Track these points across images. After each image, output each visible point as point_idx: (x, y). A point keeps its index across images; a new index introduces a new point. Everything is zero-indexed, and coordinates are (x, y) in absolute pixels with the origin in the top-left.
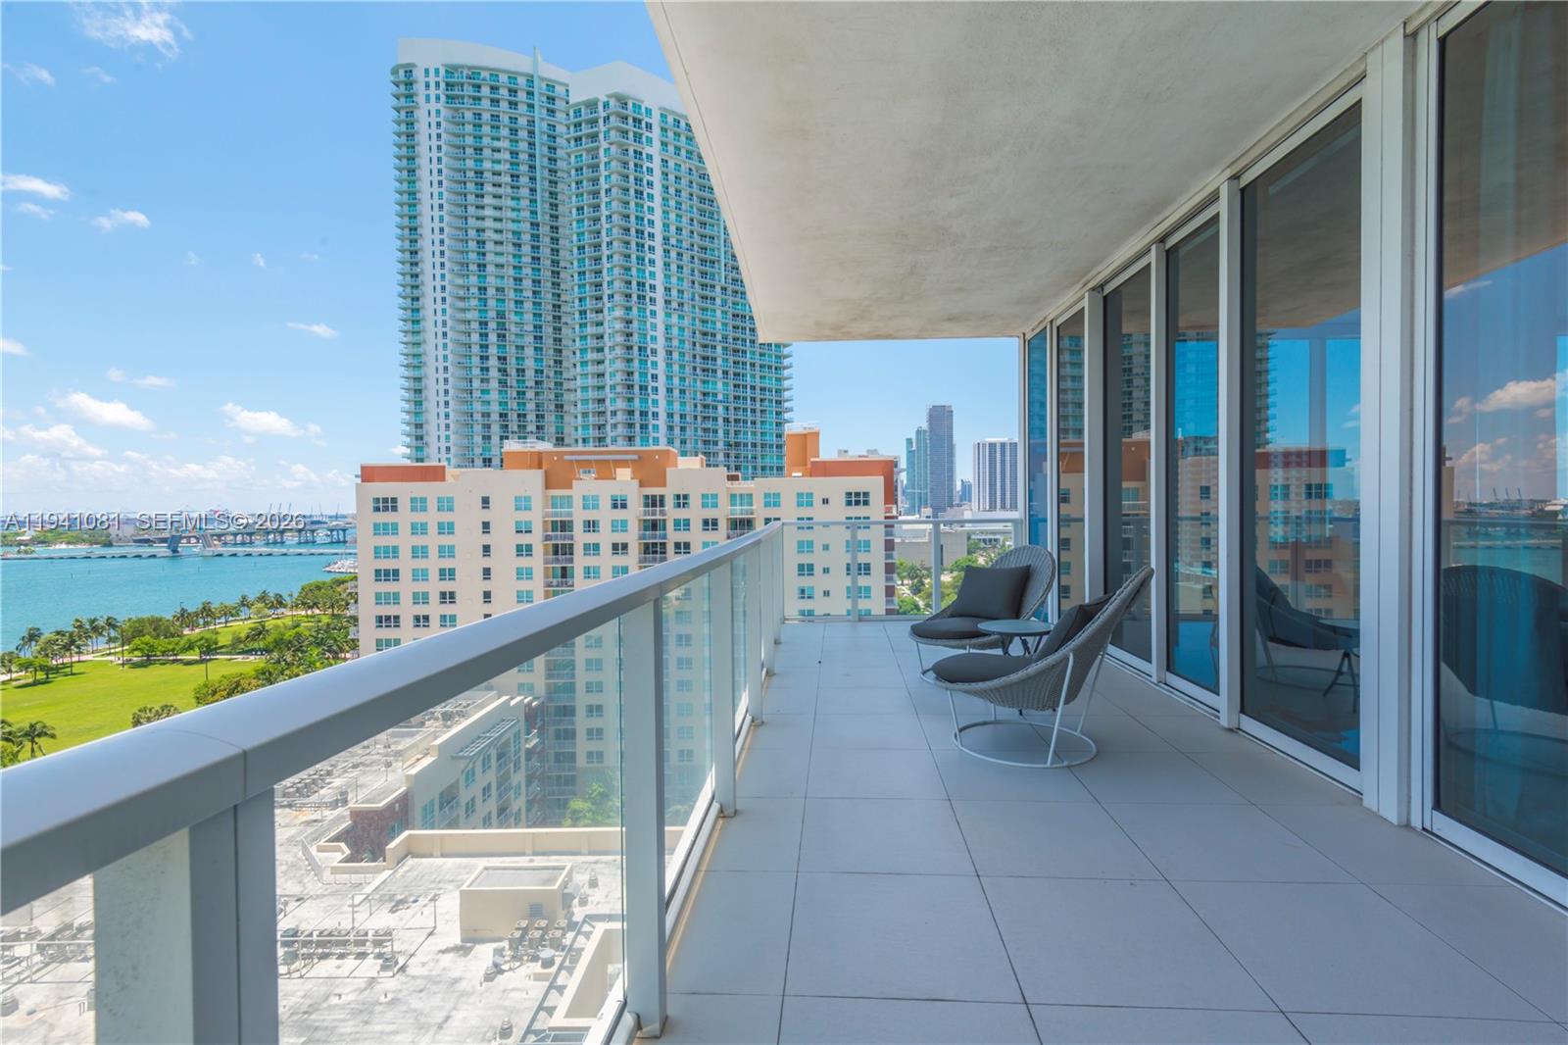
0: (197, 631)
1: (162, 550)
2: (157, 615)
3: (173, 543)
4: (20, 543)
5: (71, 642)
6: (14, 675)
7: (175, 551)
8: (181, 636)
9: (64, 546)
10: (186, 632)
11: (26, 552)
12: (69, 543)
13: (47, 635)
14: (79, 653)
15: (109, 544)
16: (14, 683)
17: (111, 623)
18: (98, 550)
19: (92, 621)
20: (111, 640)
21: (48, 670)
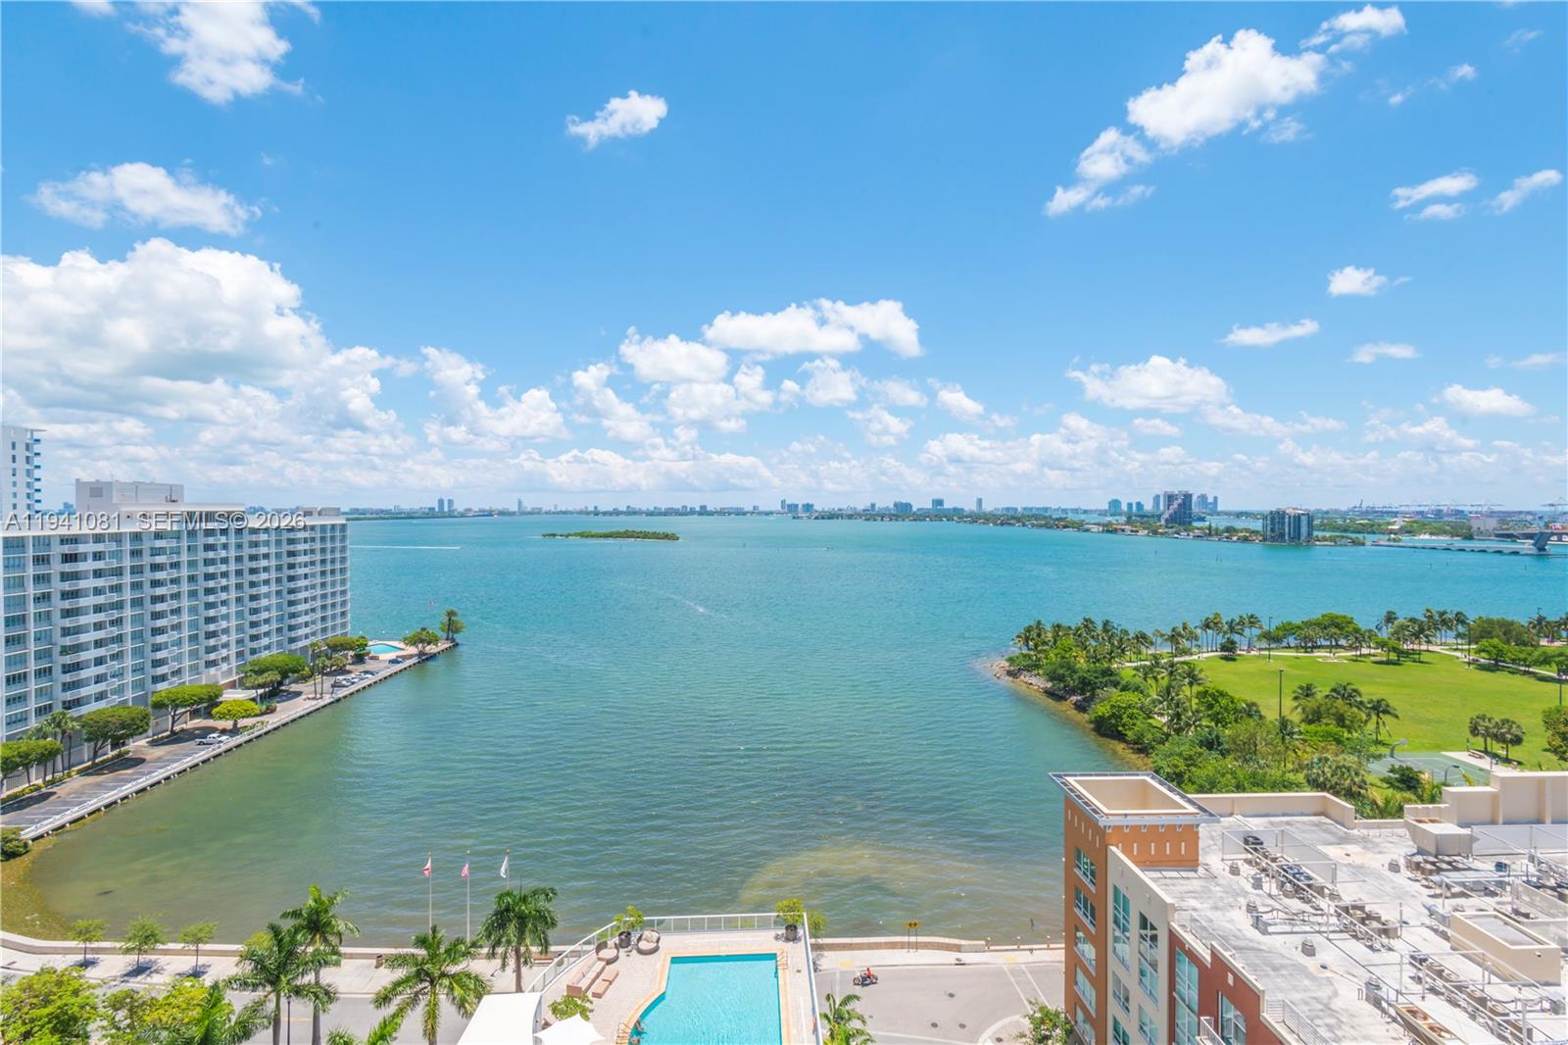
0: (1557, 644)
1: (1527, 546)
2: (1509, 618)
3: (1541, 541)
4: (1391, 532)
5: (1424, 628)
6: (1372, 651)
7: (1541, 549)
8: (1536, 646)
9: (1427, 537)
10: (1544, 642)
11: (1394, 540)
12: (1431, 534)
13: (1401, 621)
14: (1429, 642)
15: (1469, 537)
16: (1372, 658)
17: (1460, 619)
18: (1458, 542)
19: (1442, 614)
20: (1459, 636)
21: (1401, 653)
